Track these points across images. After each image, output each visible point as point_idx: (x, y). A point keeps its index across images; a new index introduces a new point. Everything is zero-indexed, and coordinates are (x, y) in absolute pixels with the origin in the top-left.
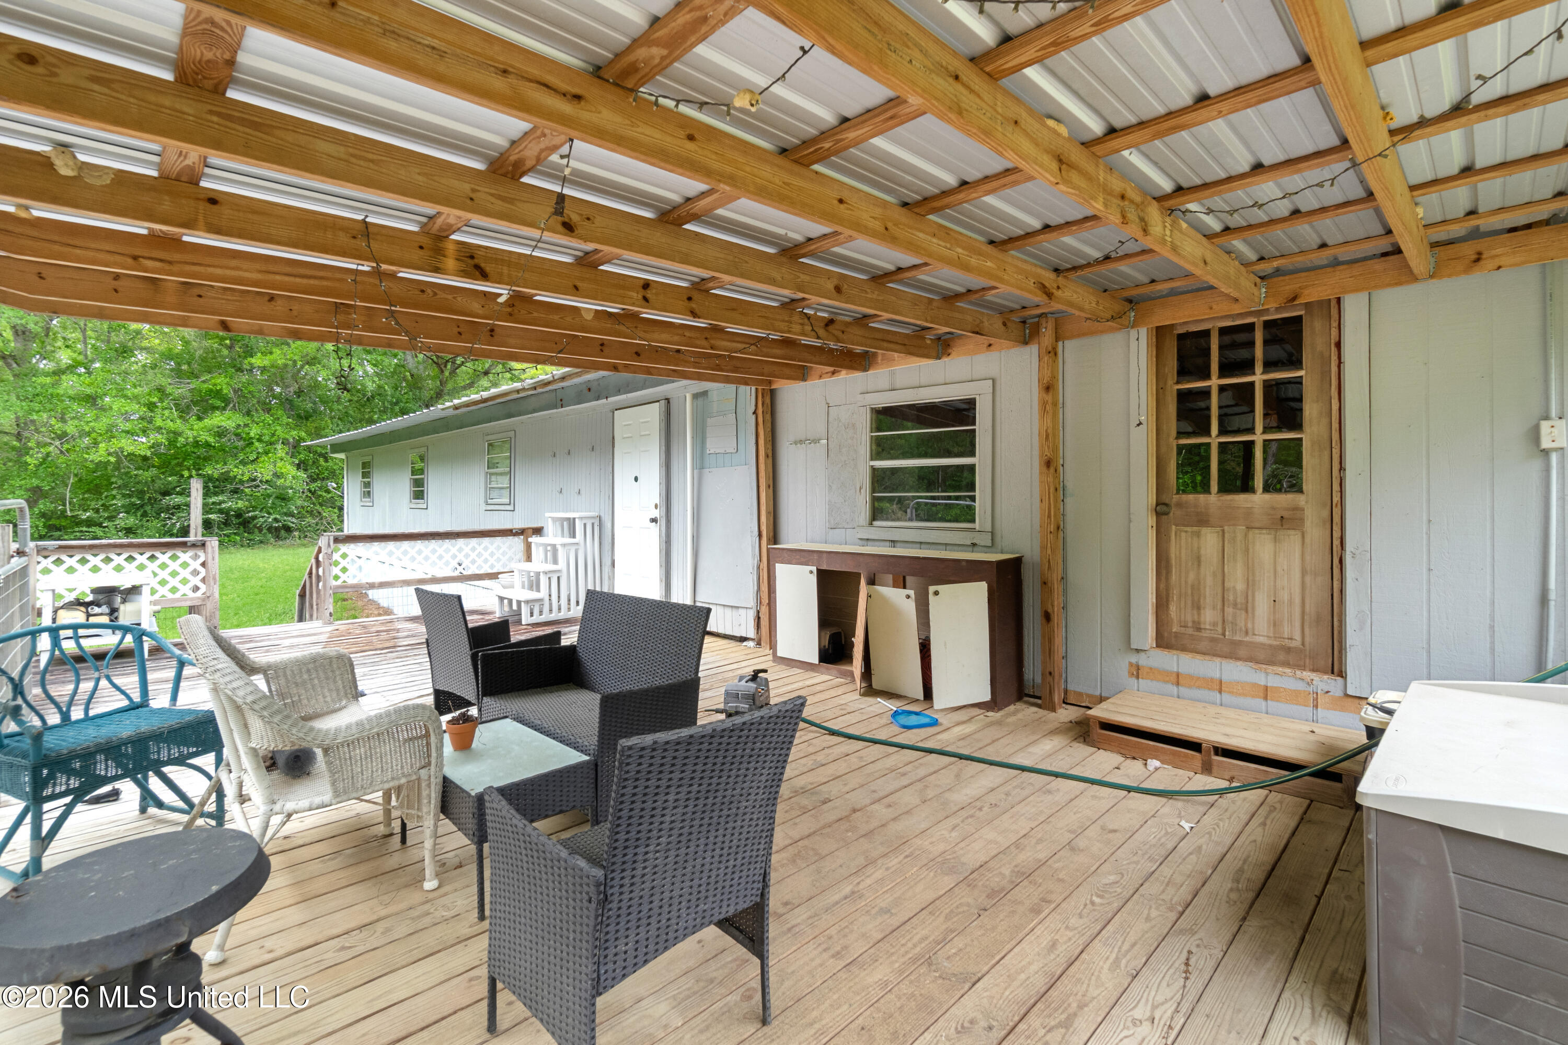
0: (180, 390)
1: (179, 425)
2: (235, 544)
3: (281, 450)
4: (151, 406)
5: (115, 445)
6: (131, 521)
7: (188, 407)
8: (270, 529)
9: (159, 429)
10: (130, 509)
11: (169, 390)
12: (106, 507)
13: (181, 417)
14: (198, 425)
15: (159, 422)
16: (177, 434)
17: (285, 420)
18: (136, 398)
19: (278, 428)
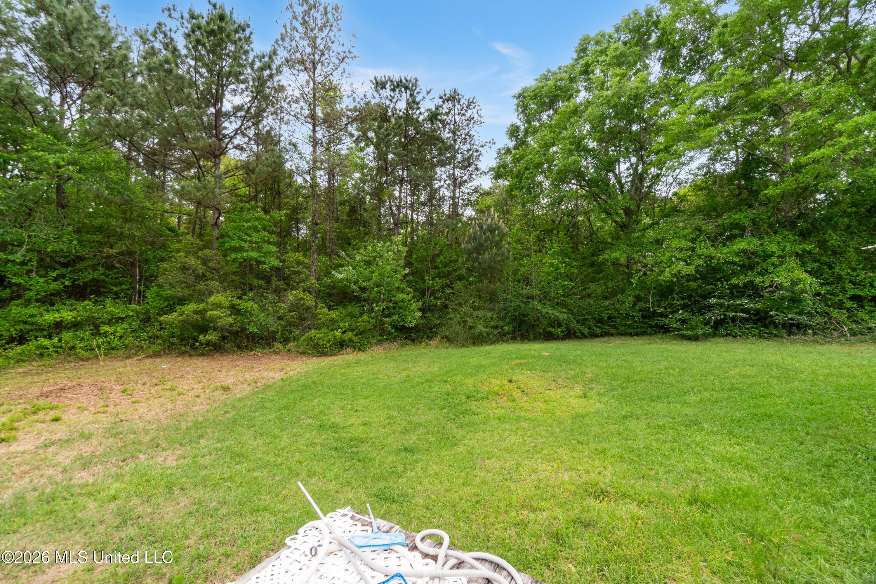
0: (710, 228)
1: (712, 251)
2: (754, 336)
3: (792, 262)
4: (693, 240)
5: (675, 268)
6: (686, 316)
7: (716, 237)
8: (784, 326)
9: (700, 256)
10: (684, 307)
11: (704, 228)
12: (671, 305)
13: (712, 246)
14: (726, 250)
15: (699, 251)
16: (711, 258)
17: (792, 238)
18: (685, 237)
19: (786, 244)
